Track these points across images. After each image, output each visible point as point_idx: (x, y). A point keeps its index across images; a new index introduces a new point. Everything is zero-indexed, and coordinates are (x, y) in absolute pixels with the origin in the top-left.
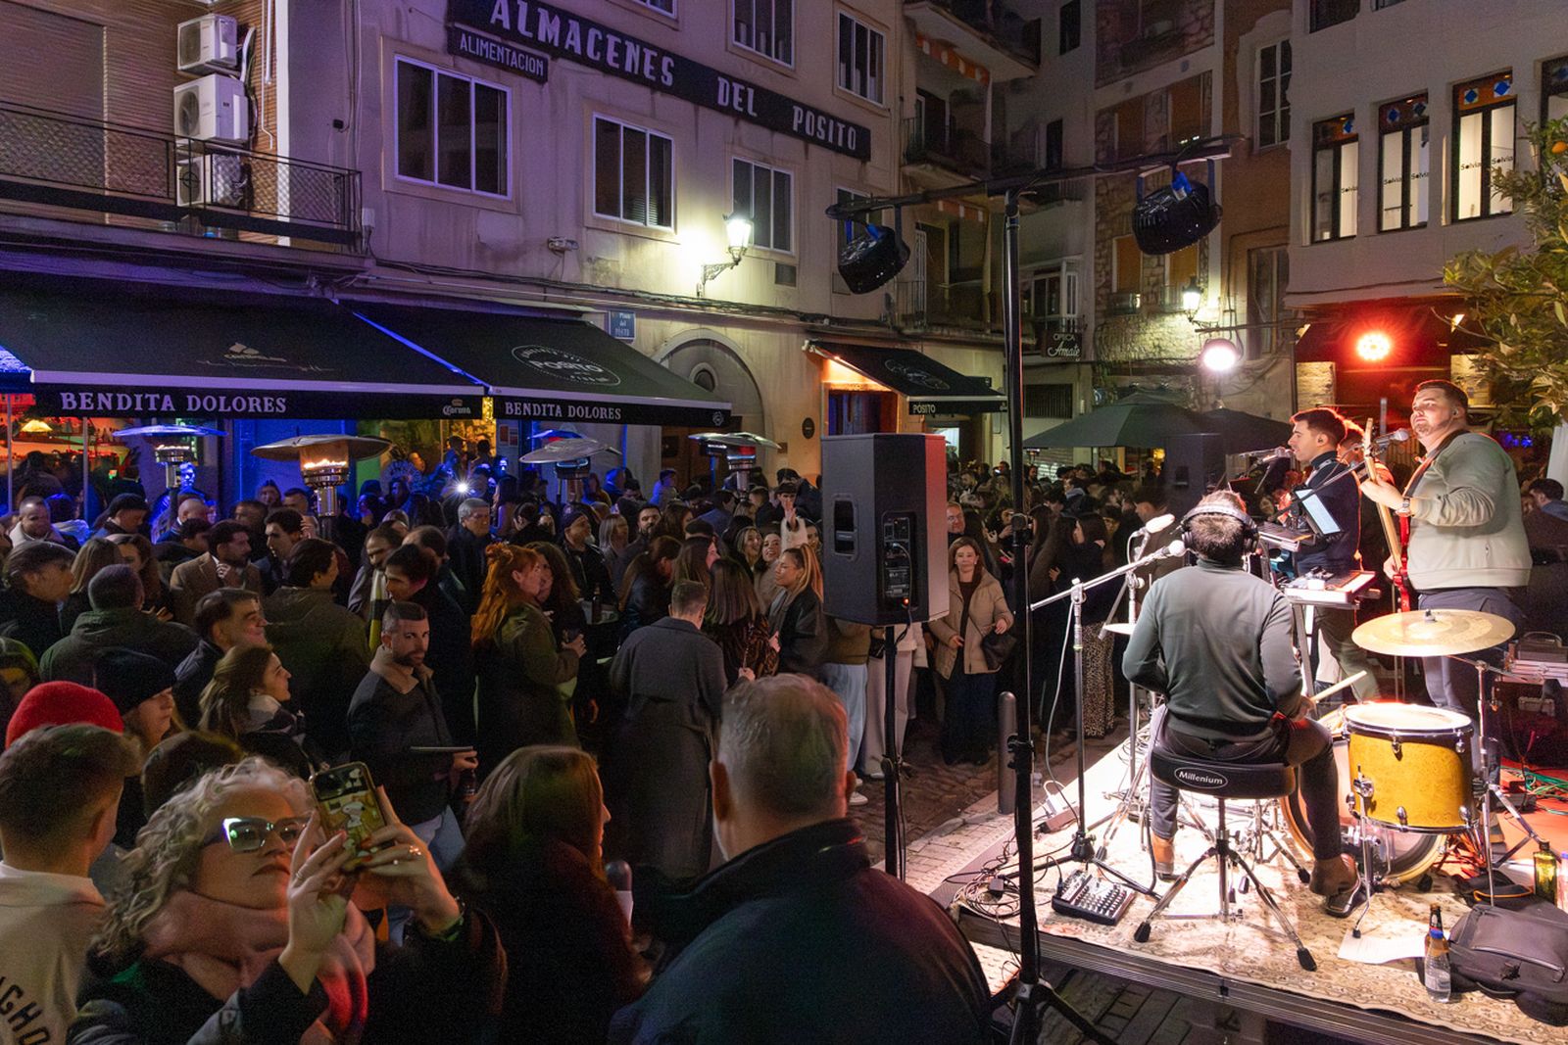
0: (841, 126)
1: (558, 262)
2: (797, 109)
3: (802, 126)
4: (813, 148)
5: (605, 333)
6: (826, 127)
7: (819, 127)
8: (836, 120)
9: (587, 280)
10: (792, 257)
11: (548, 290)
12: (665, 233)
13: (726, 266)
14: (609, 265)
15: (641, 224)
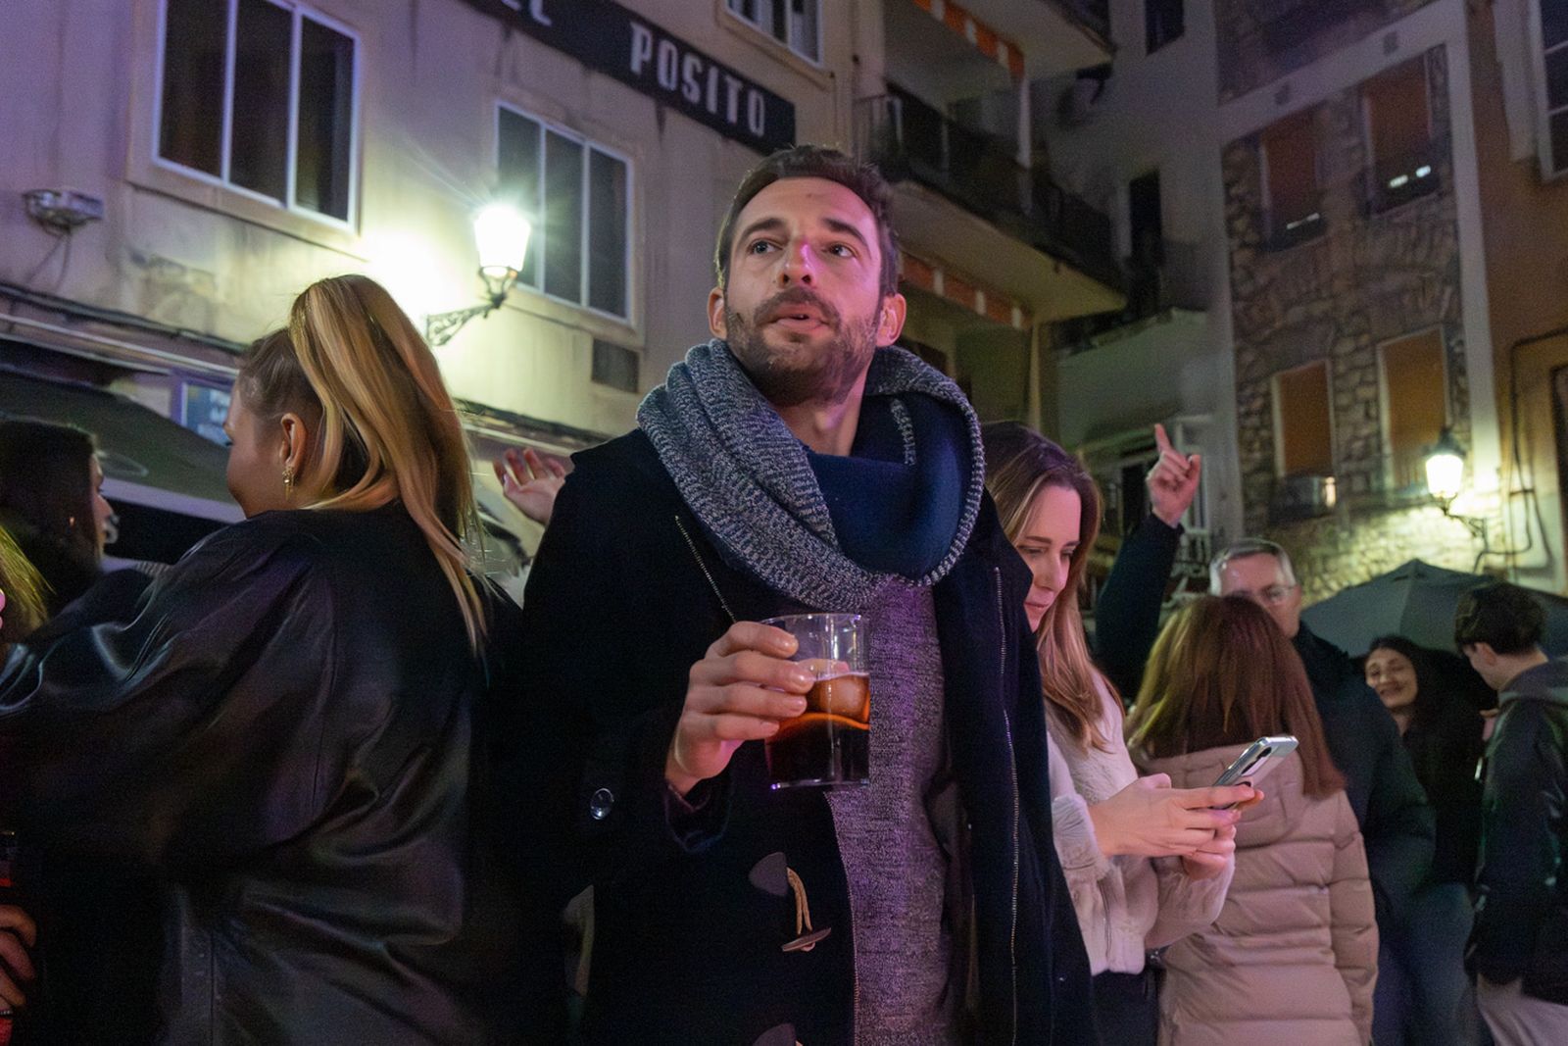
0: (734, 87)
1: (51, 254)
2: (639, 32)
3: (651, 67)
4: (675, 120)
5: (170, 424)
6: (701, 79)
7: (688, 76)
8: (725, 70)
9: (129, 302)
10: (629, 330)
11: (22, 307)
12: (331, 231)
13: (473, 312)
14: (189, 279)
15: (274, 202)
